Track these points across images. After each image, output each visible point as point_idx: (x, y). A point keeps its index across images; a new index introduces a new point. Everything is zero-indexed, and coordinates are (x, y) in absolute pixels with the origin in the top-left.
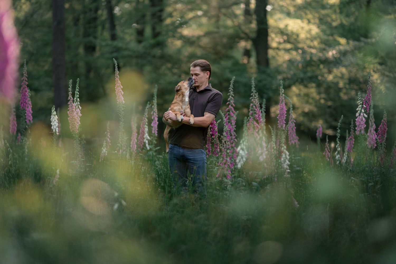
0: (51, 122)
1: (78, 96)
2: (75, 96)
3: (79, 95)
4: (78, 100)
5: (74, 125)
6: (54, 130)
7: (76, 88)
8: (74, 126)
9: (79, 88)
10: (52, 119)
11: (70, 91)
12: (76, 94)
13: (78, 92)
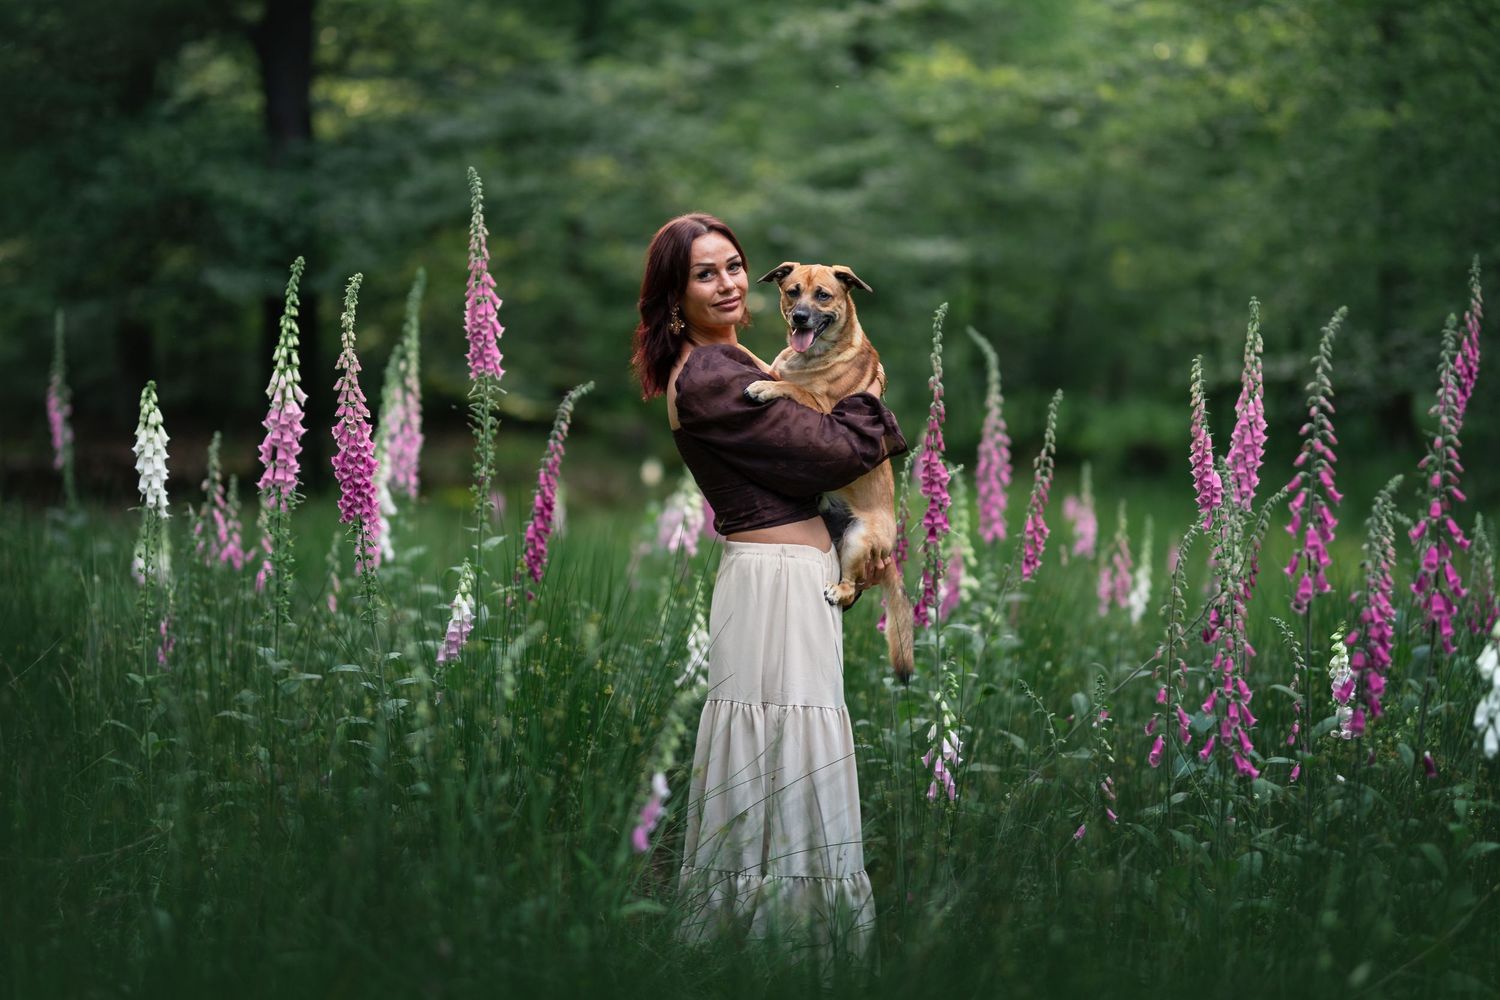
0: (134, 459)
1: (296, 341)
2: (282, 341)
3: (300, 337)
4: (295, 359)
5: (366, 491)
6: (151, 500)
7: (288, 302)
8: (361, 494)
9: (298, 303)
10: (142, 446)
11: (351, 327)
12: (284, 331)
13: (297, 322)
